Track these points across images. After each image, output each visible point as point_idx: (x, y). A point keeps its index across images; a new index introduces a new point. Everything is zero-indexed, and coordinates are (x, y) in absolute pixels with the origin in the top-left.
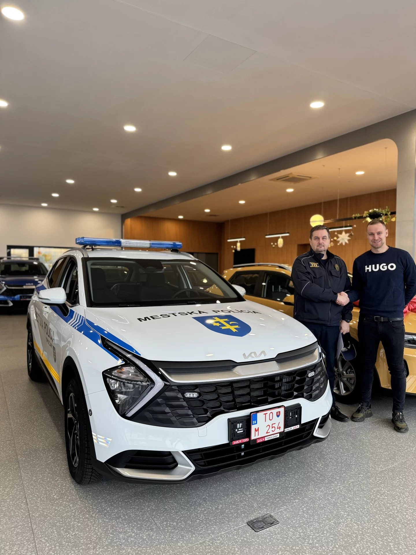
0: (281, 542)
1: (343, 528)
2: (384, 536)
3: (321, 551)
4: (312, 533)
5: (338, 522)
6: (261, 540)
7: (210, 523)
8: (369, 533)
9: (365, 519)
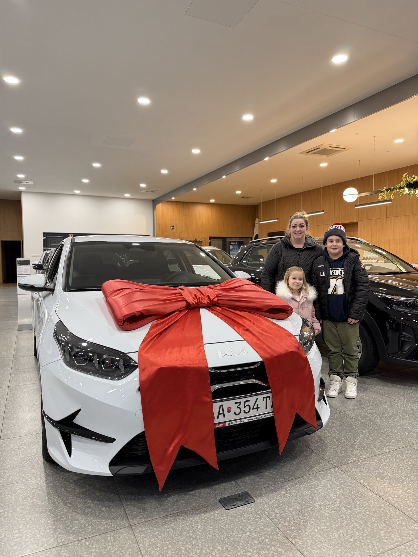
0: (252, 522)
1: (328, 511)
2: (375, 523)
3: (296, 534)
4: (290, 514)
5: (324, 504)
6: (230, 519)
7: (178, 498)
8: (357, 519)
9: (356, 502)
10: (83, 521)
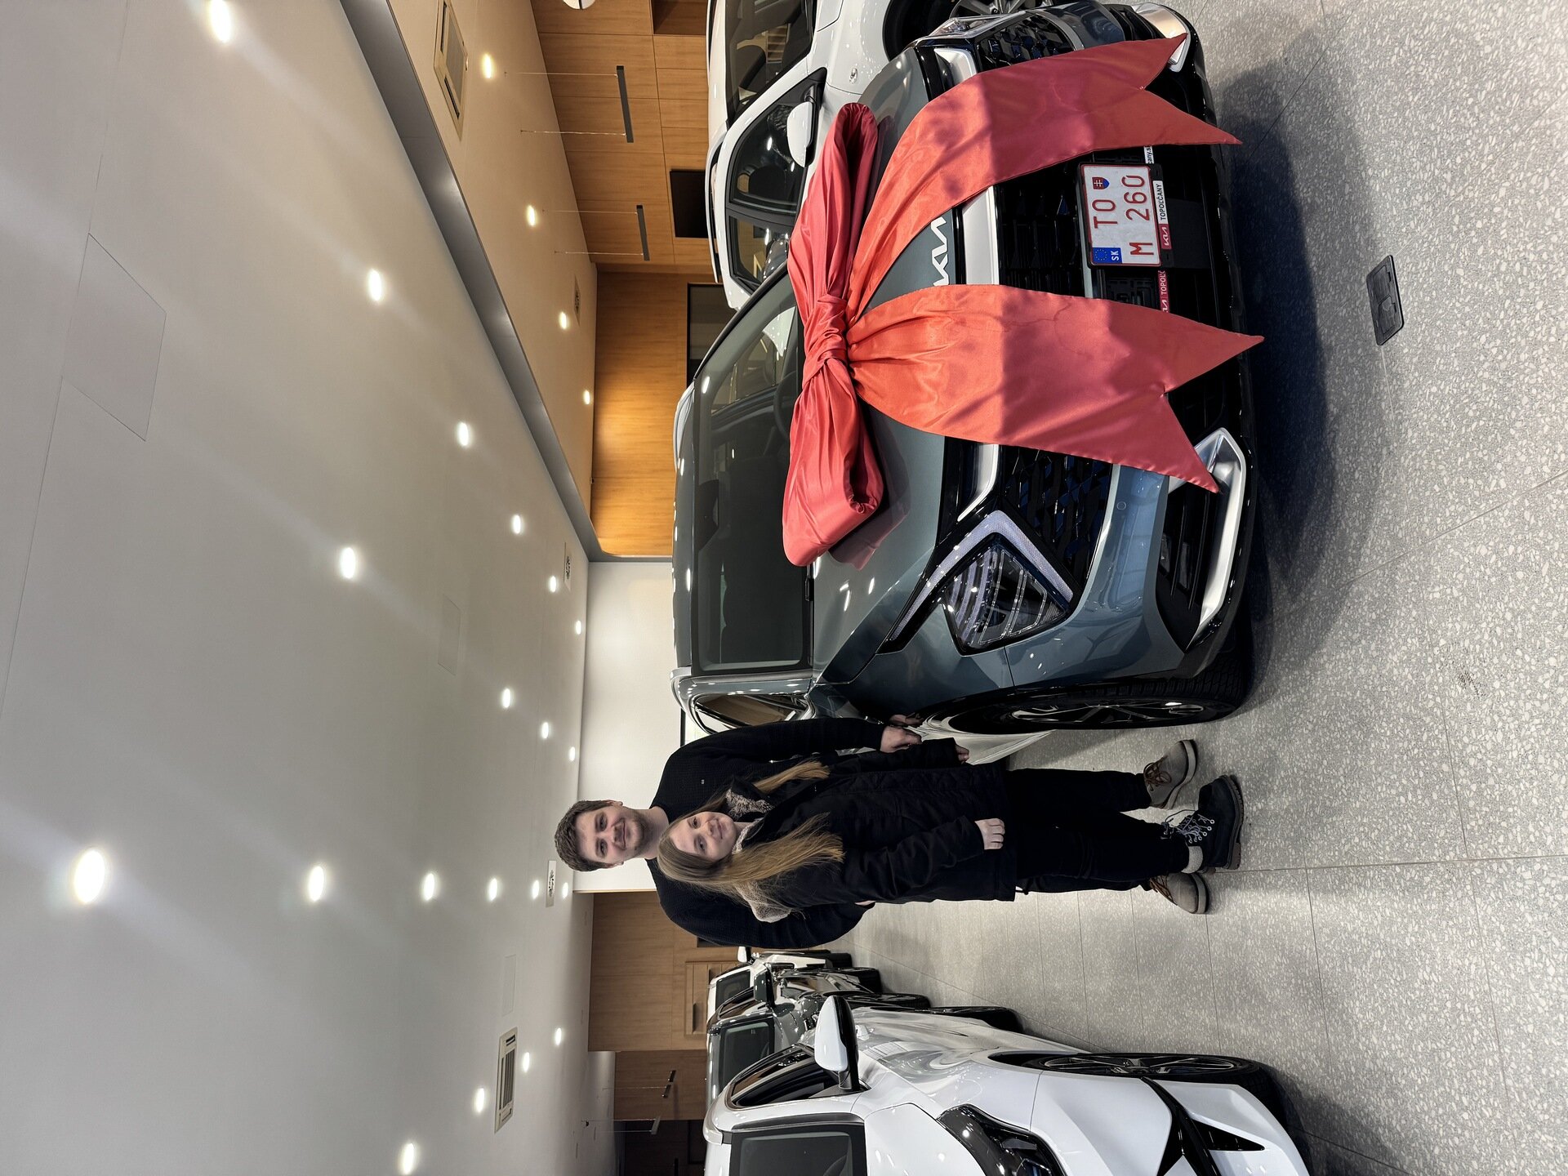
0: (1437, 262)
3: (1474, 153)
4: (1428, 167)
6: (1423, 317)
7: (1366, 444)
10: (1395, 659)
